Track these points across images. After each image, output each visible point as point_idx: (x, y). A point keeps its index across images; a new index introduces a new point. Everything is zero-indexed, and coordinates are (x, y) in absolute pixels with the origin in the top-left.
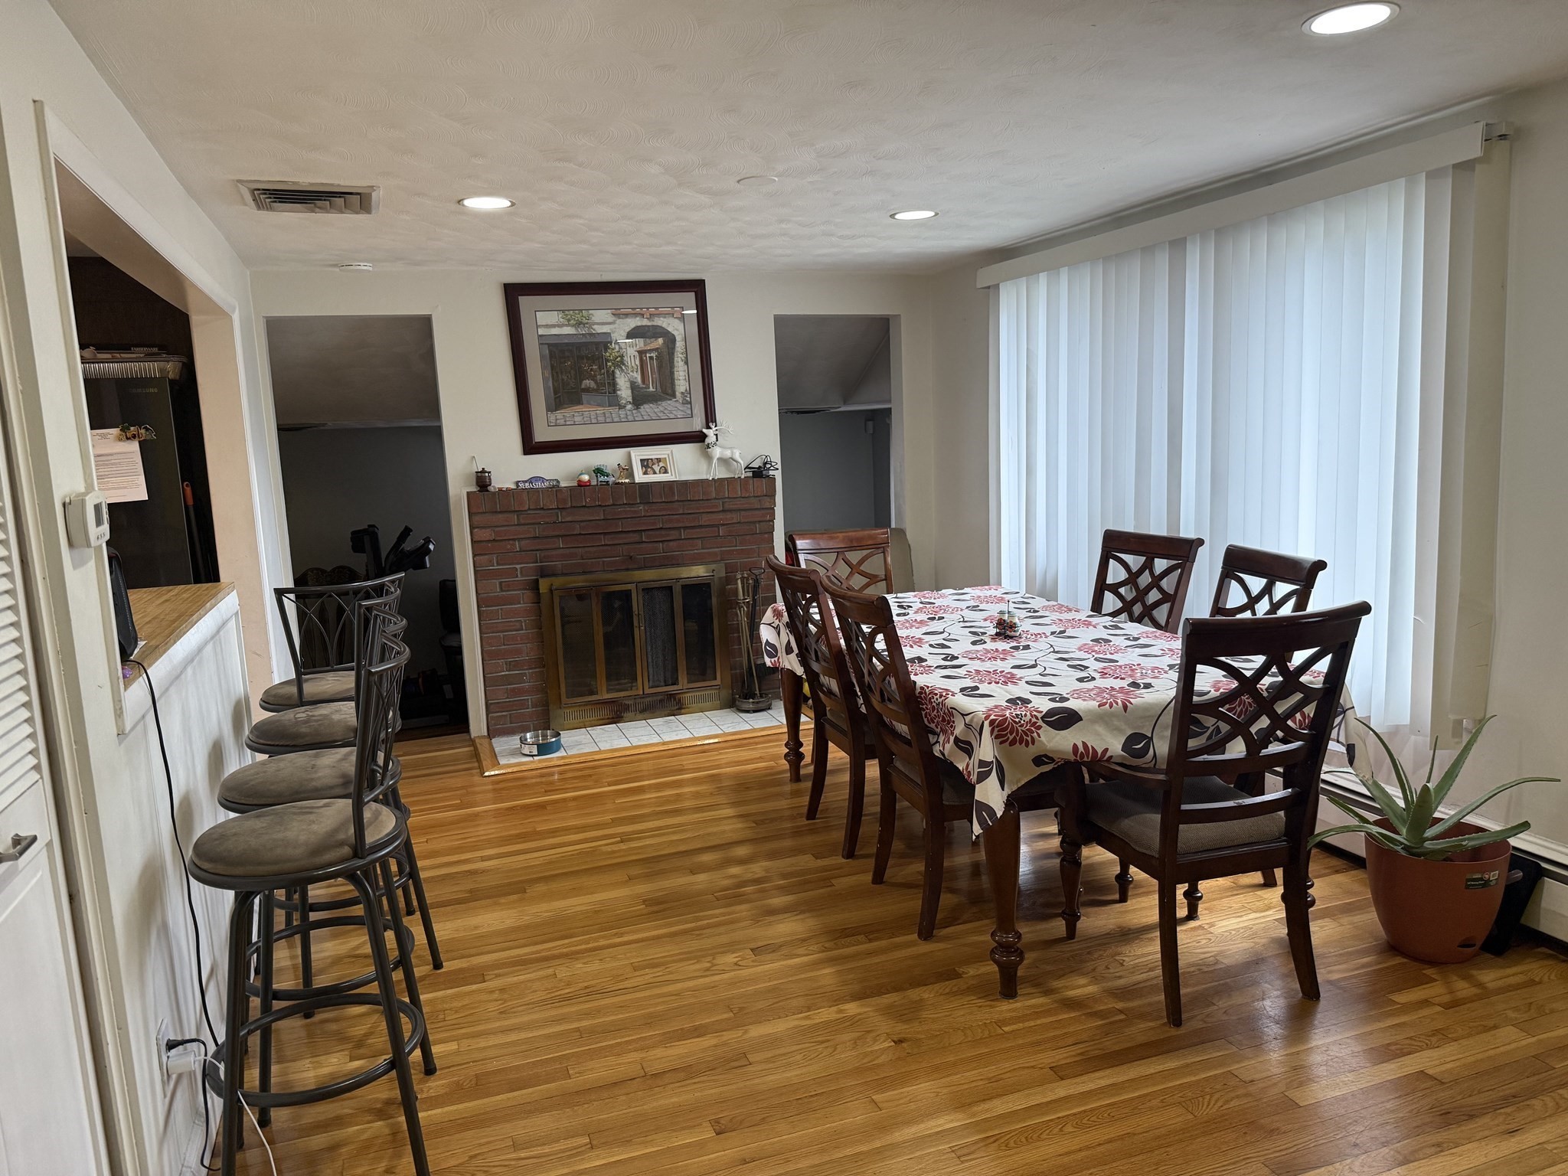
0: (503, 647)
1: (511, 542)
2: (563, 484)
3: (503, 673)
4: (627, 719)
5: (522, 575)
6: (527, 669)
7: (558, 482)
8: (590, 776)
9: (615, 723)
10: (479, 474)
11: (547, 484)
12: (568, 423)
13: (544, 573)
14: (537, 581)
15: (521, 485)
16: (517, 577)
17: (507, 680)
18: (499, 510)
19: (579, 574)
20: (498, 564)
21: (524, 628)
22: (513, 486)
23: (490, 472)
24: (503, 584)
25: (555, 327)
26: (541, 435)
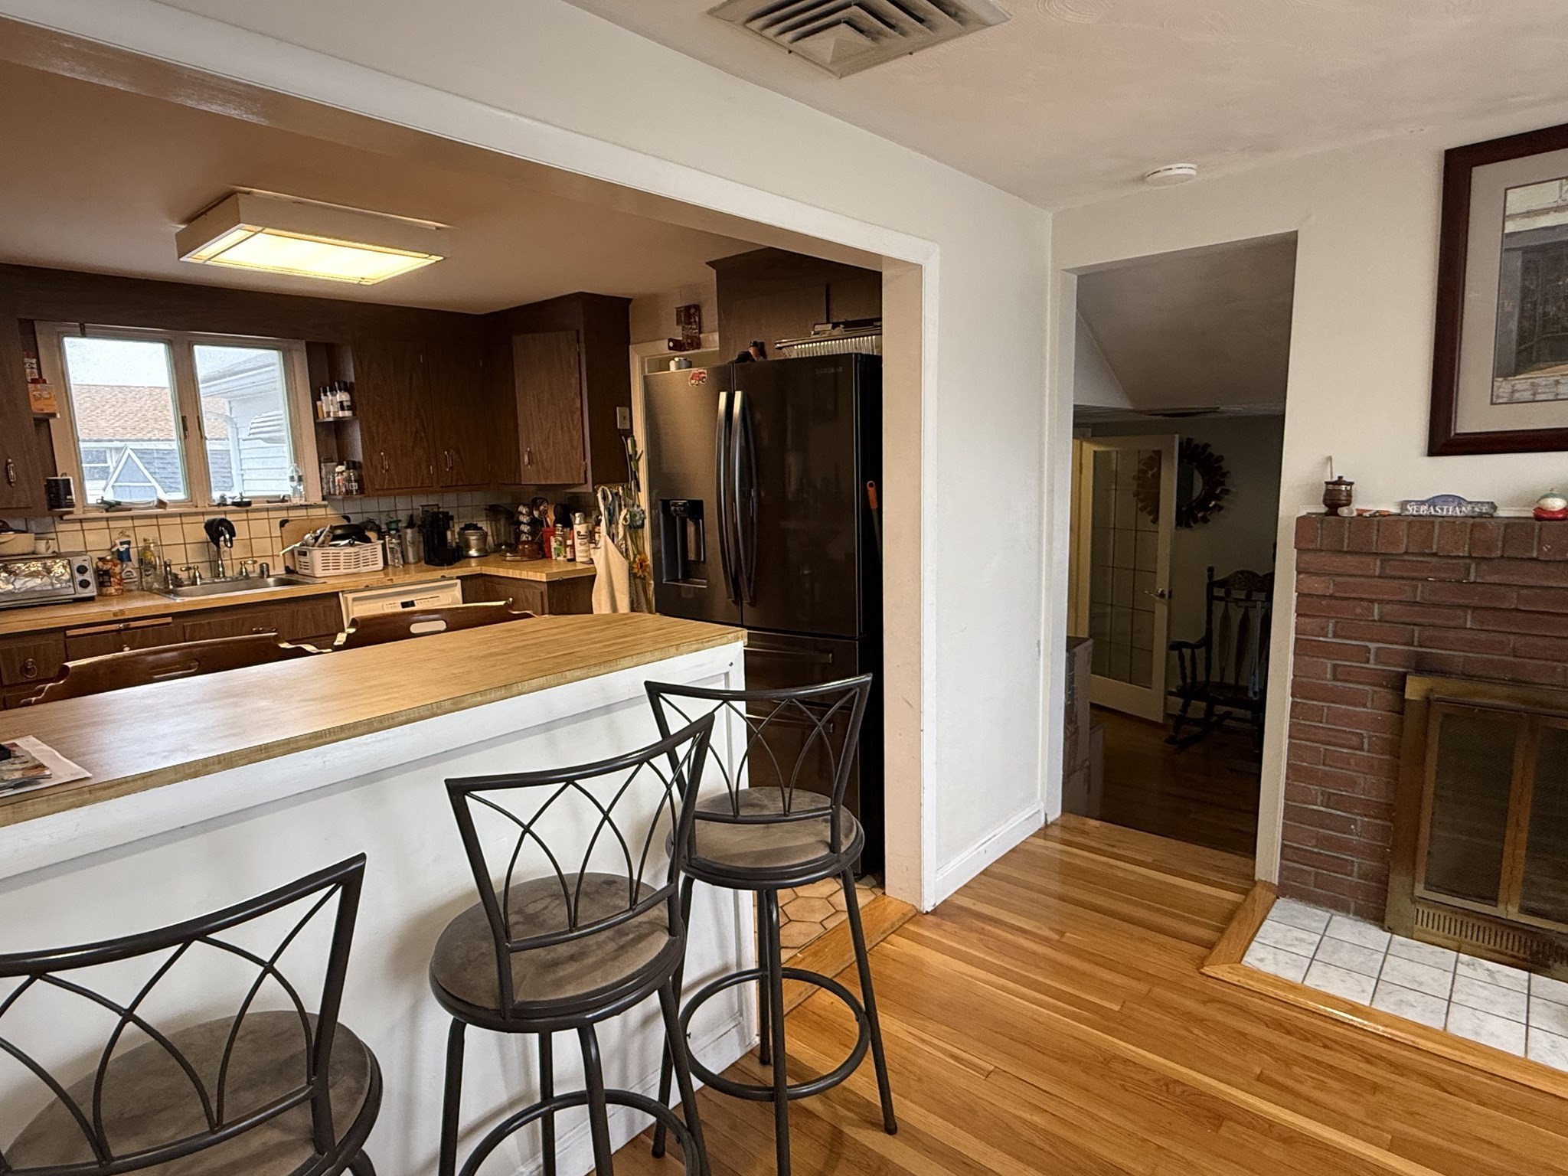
0: (1321, 767)
1: (1365, 604)
2: (1502, 513)
3: (1315, 807)
4: (1557, 975)
5: (1378, 661)
6: (1358, 814)
7: (1494, 507)
8: (1375, 1088)
9: (1530, 971)
10: (1330, 487)
11: (1466, 510)
12: (1538, 397)
13: (1422, 666)
14: (1404, 676)
15: (1411, 510)
16: (1368, 662)
17: (1320, 820)
18: (1345, 549)
19: (1504, 683)
20: (1335, 636)
21: (1366, 746)
22: (1394, 510)
23: (1351, 484)
24: (1339, 669)
25: (1548, 213)
26: (1470, 419)
